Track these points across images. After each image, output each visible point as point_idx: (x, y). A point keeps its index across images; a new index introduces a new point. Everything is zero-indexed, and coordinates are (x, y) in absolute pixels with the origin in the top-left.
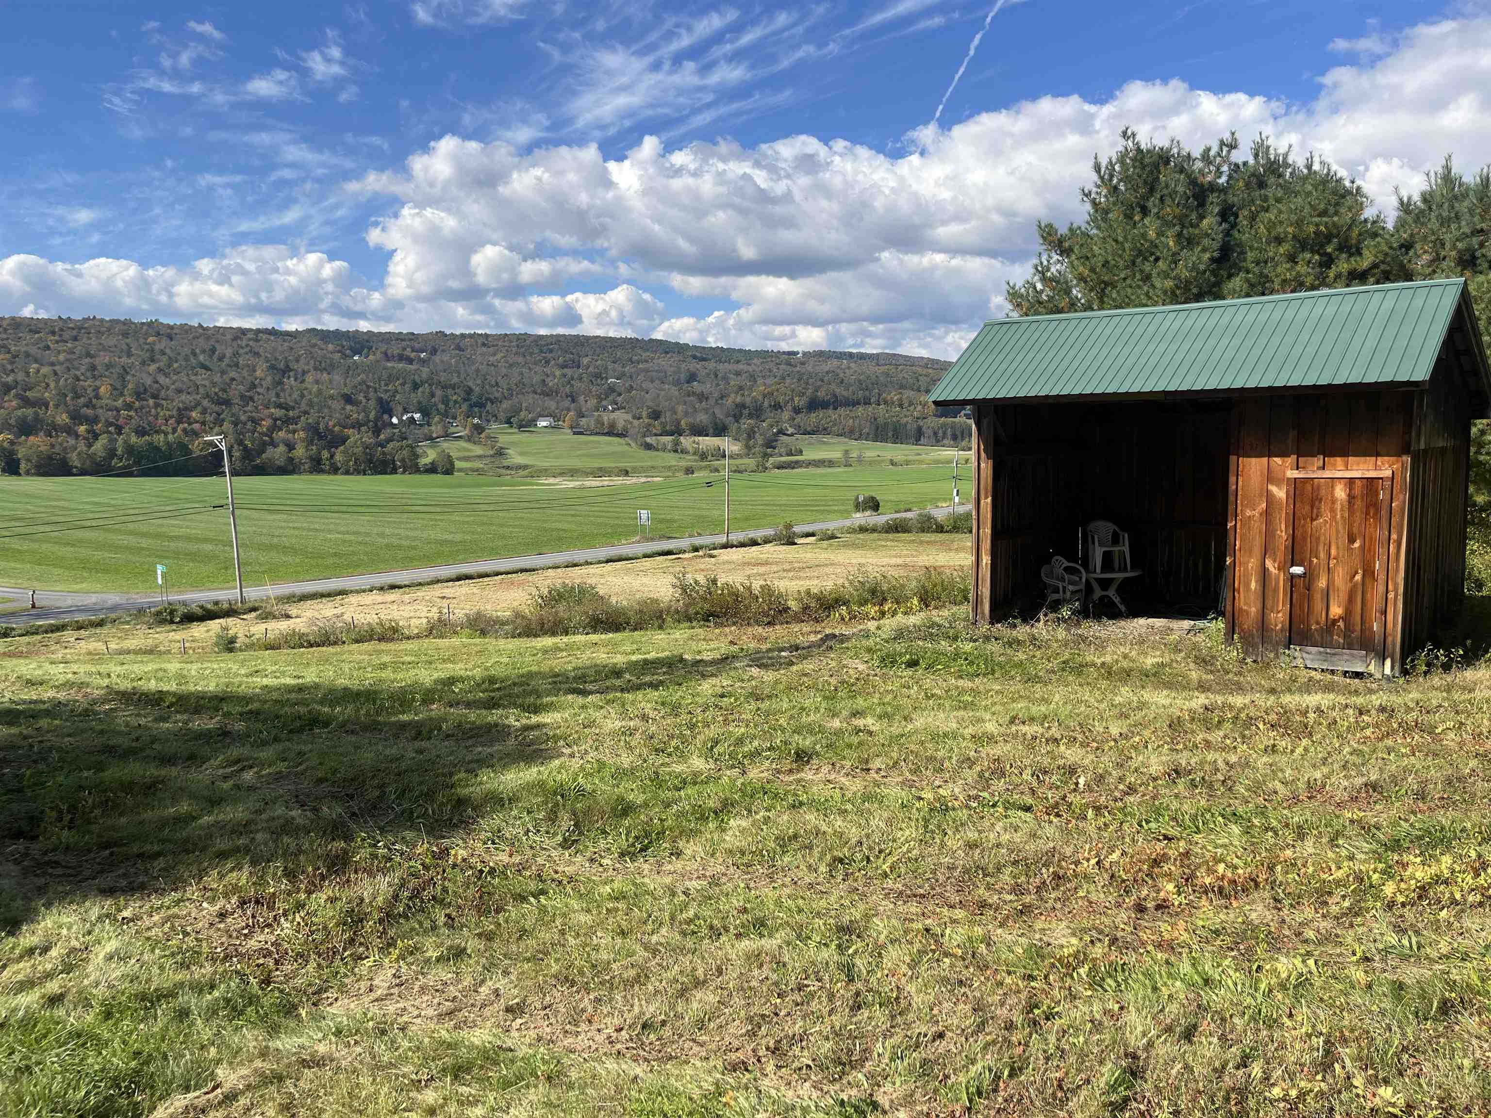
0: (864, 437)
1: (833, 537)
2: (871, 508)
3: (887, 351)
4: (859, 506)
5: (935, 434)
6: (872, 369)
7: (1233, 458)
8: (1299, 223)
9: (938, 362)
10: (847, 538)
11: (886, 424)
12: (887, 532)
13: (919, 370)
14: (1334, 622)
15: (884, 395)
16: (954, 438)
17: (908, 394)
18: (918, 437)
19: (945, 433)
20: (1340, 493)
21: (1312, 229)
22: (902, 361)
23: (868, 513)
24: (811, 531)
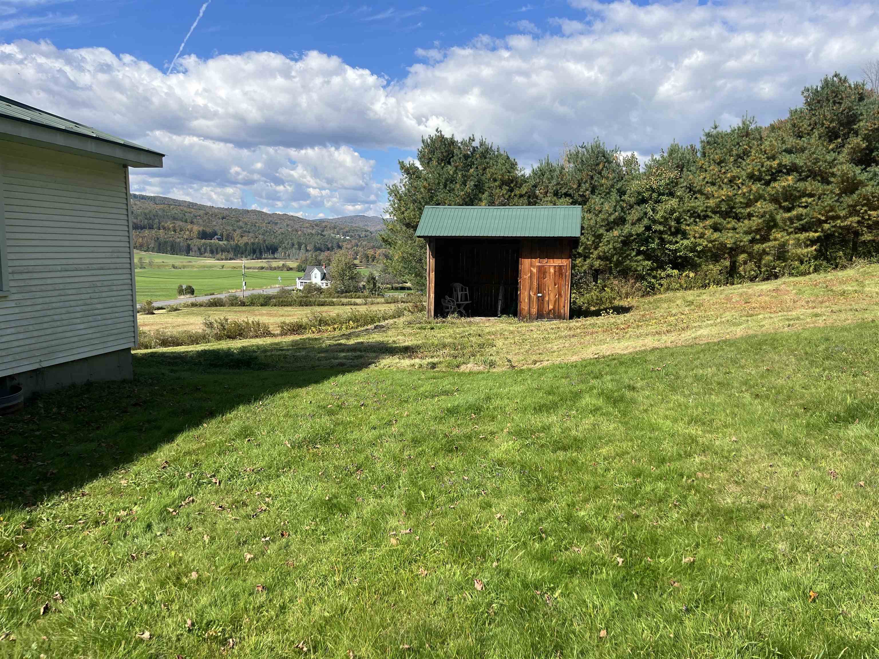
0: (151, 249)
1: (176, 310)
2: (189, 293)
3: (161, 196)
4: (181, 292)
5: (199, 249)
6: (151, 206)
7: (520, 259)
8: (502, 175)
9: (196, 204)
10: (186, 310)
11: (166, 243)
12: (209, 306)
13: (185, 209)
14: (550, 310)
15: (162, 224)
16: (212, 252)
17: (179, 223)
18: (188, 251)
19: (205, 249)
20: (552, 270)
21: (507, 177)
22: (172, 202)
23: (188, 296)
24: (160, 306)
